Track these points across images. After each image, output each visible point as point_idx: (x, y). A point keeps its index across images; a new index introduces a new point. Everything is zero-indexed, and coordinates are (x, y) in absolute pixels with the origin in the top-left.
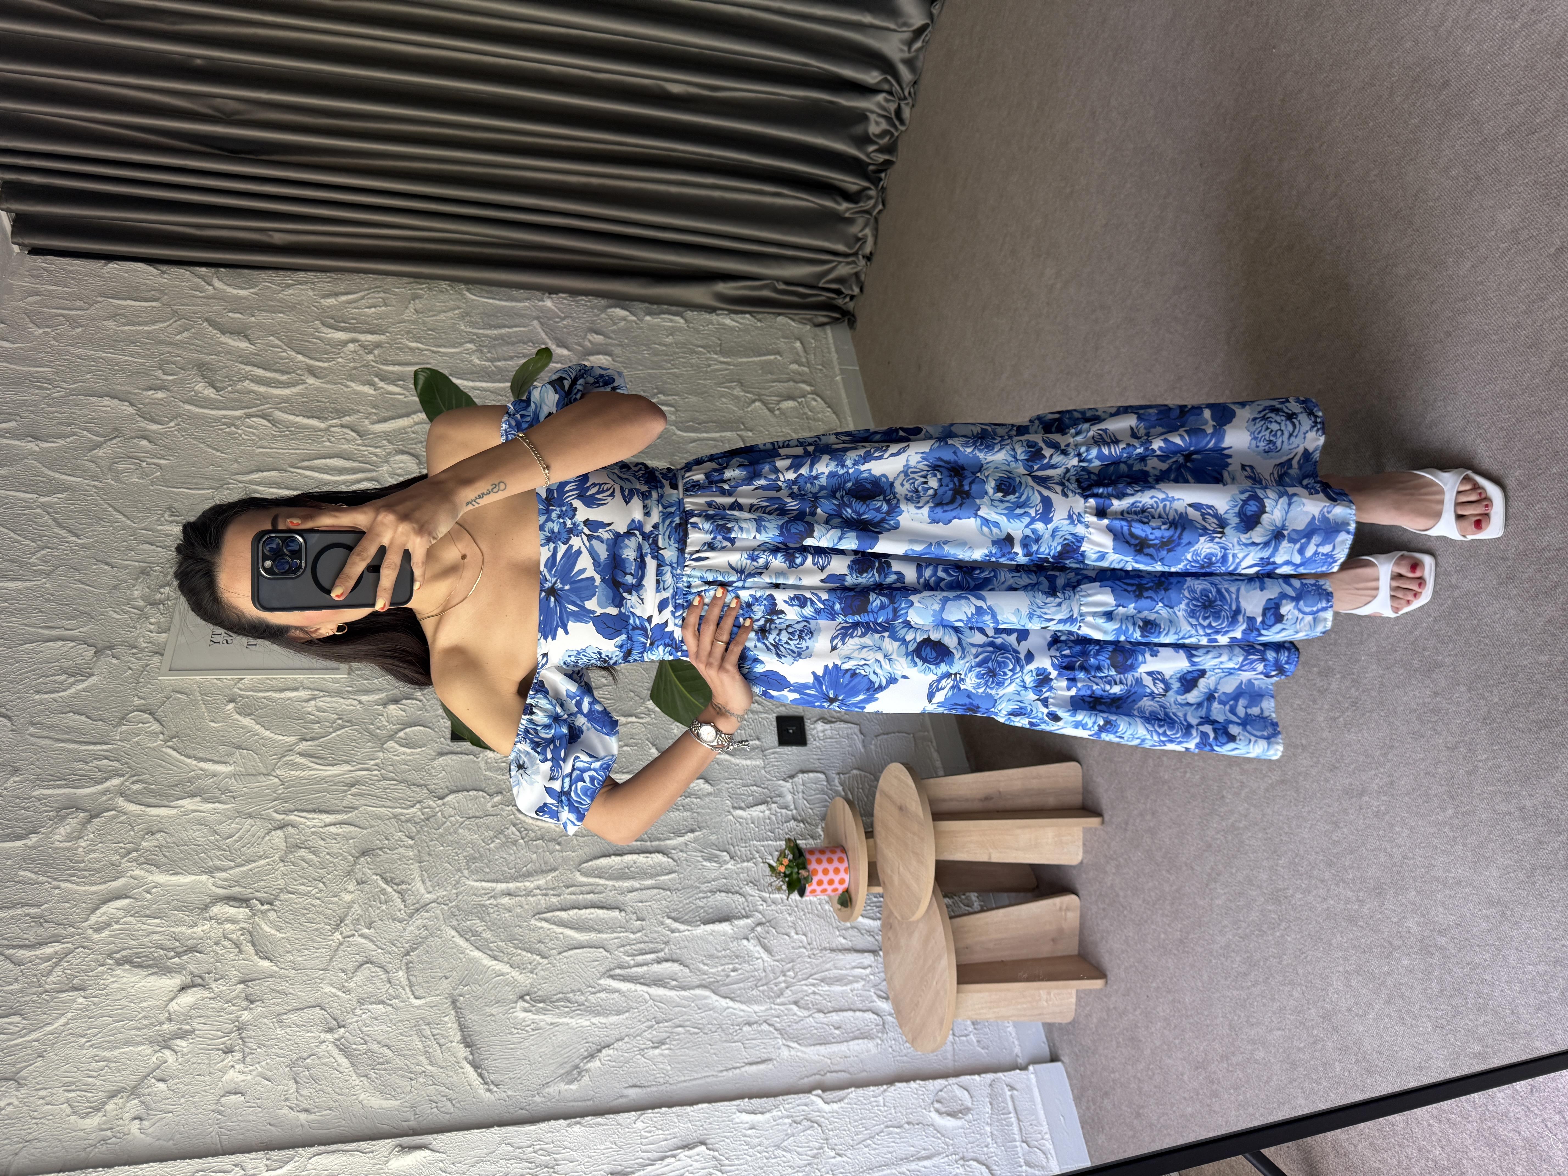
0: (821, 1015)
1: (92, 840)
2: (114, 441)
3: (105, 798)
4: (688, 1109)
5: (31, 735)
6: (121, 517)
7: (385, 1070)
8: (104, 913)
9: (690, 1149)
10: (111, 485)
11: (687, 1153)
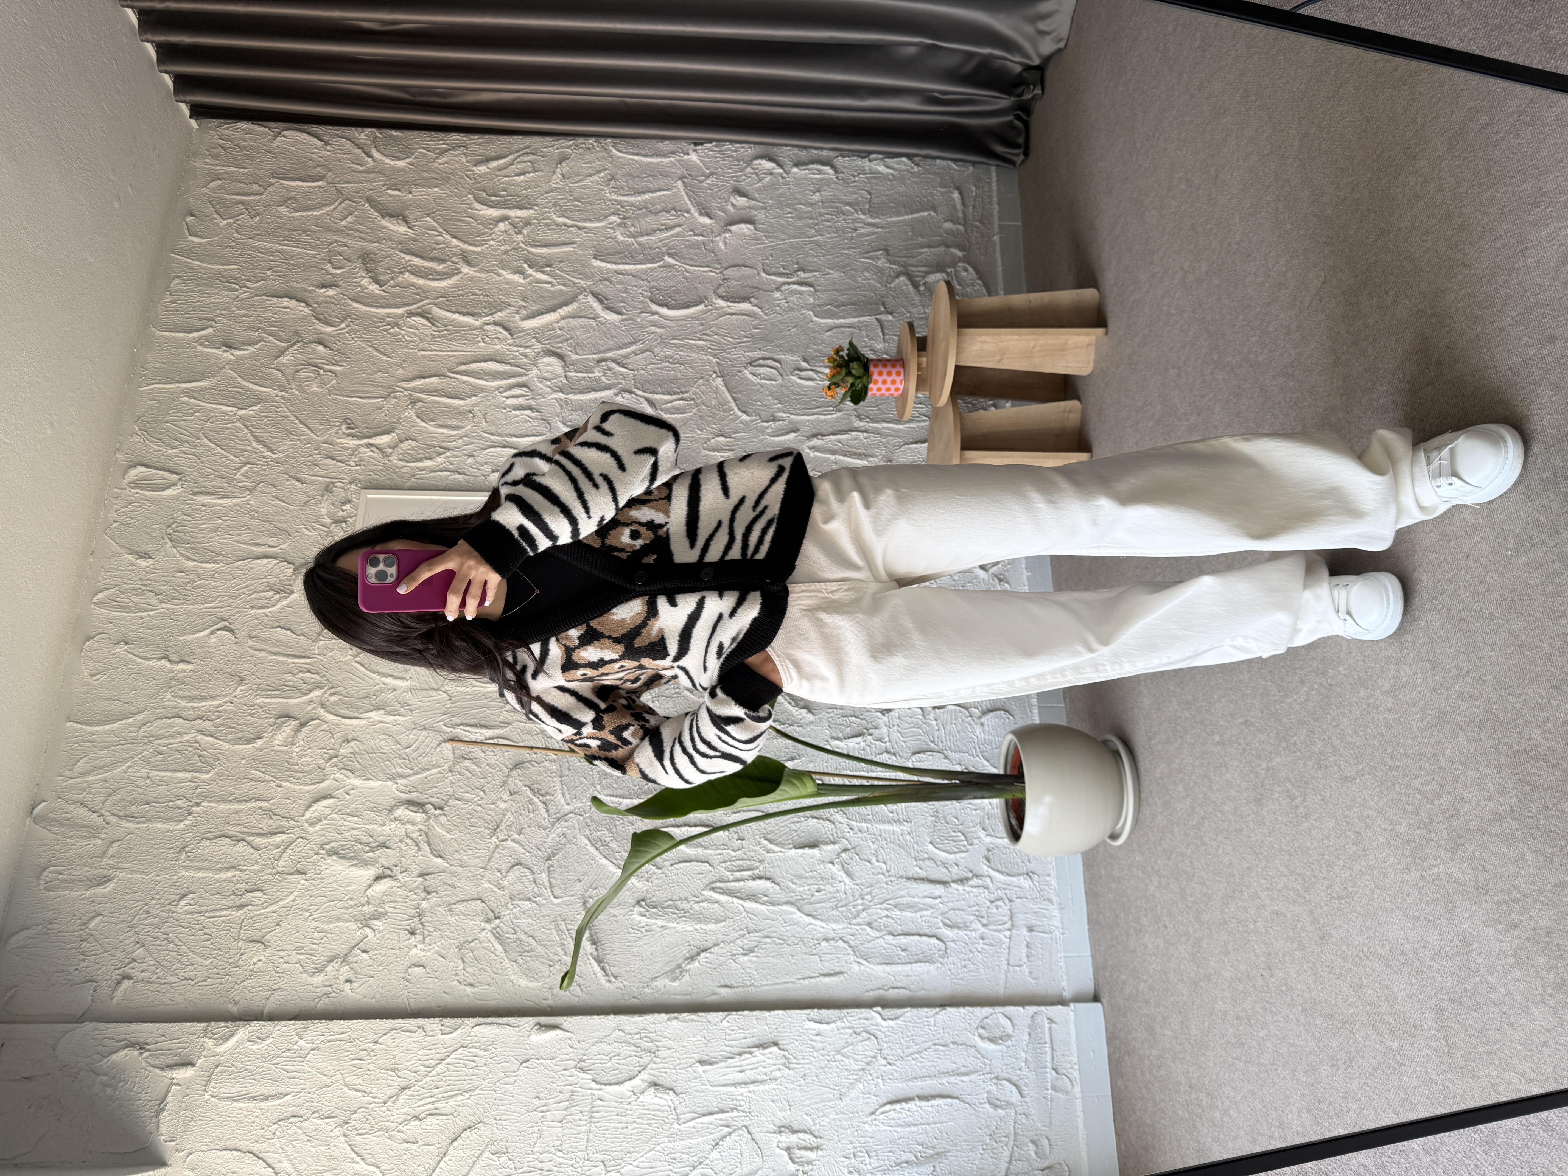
0: (891, 937)
1: (303, 746)
2: (295, 347)
3: (310, 708)
4: (766, 1014)
5: (250, 648)
6: (306, 430)
7: (530, 957)
8: (316, 810)
9: (764, 1048)
10: (296, 395)
11: (761, 1051)
